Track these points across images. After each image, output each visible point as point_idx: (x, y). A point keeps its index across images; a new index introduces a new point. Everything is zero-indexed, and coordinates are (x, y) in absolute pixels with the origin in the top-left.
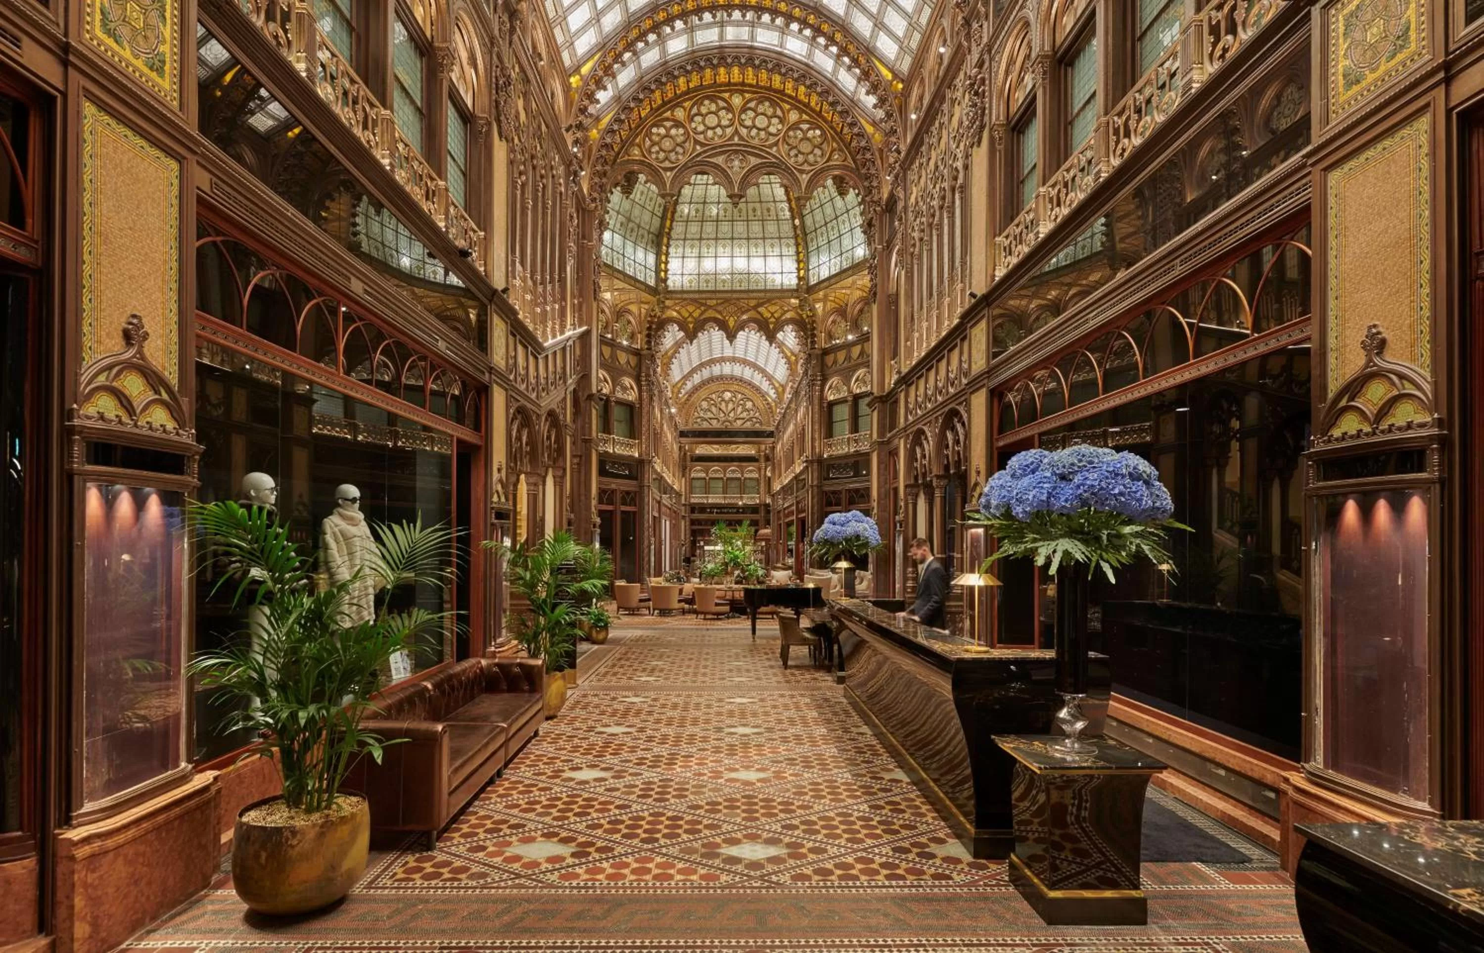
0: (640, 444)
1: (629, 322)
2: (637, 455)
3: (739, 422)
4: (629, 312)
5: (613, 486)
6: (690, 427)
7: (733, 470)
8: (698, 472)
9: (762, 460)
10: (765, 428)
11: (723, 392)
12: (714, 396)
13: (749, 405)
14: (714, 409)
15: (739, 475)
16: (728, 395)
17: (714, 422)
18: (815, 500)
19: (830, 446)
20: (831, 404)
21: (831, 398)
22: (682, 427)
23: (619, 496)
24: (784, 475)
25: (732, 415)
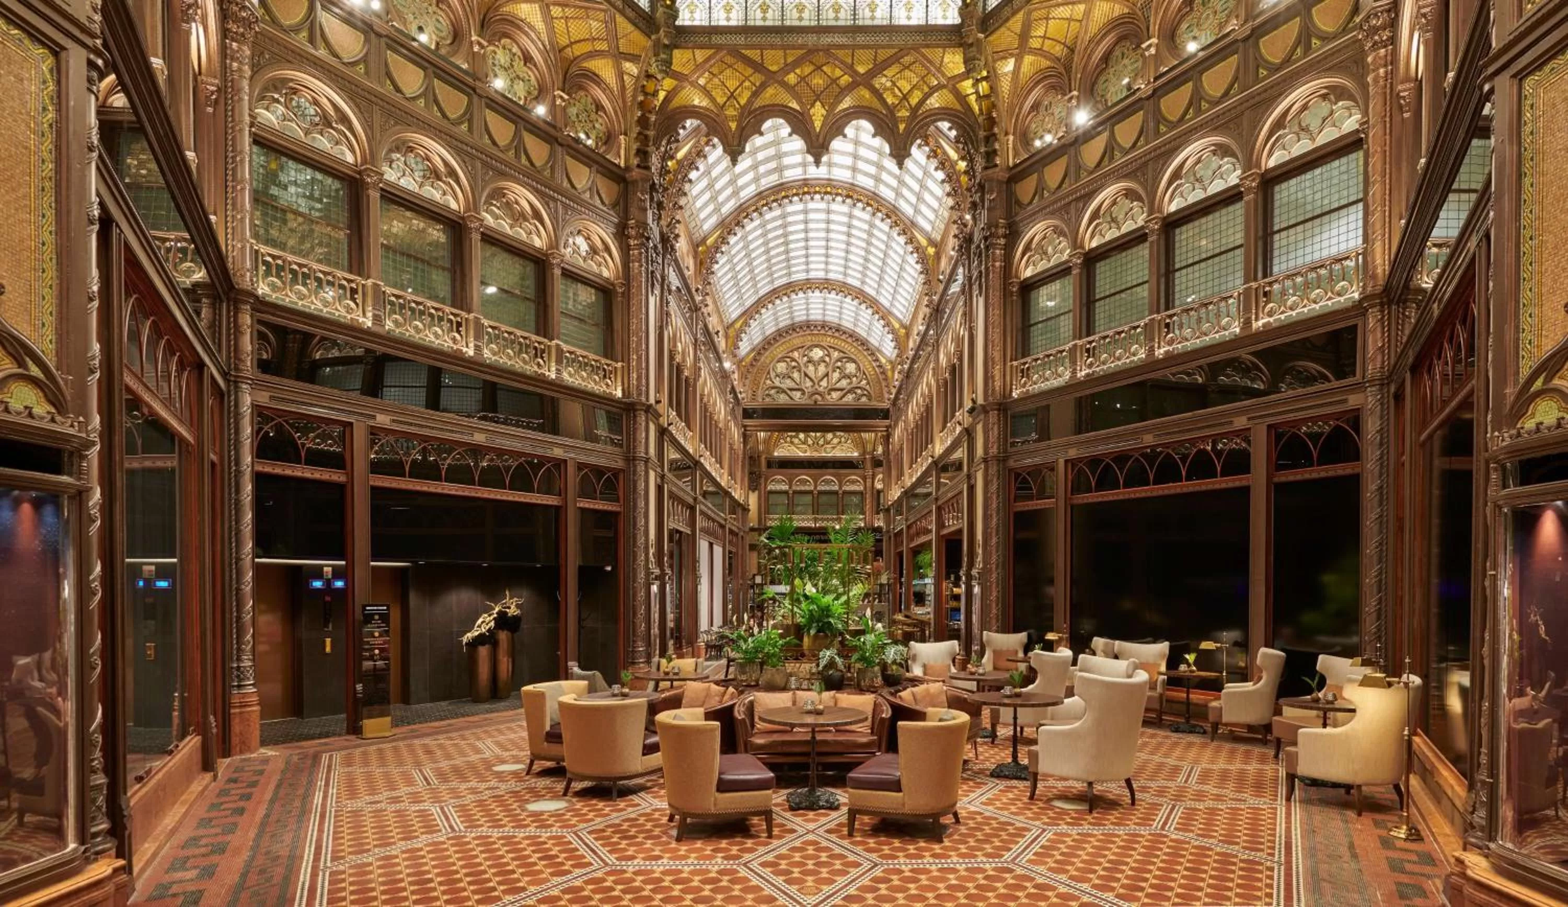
0: (627, 370)
1: (599, 107)
2: (619, 394)
3: (835, 395)
4: (595, 78)
5: (558, 453)
6: (759, 403)
7: (829, 482)
8: (778, 483)
9: (868, 464)
10: (876, 404)
11: (810, 348)
12: (796, 355)
13: (851, 368)
14: (796, 375)
15: (836, 488)
16: (817, 353)
17: (797, 395)
18: (994, 487)
19: (1026, 373)
20: (1029, 287)
21: (1029, 273)
22: (747, 403)
23: (572, 478)
24: (907, 471)
25: (824, 383)
